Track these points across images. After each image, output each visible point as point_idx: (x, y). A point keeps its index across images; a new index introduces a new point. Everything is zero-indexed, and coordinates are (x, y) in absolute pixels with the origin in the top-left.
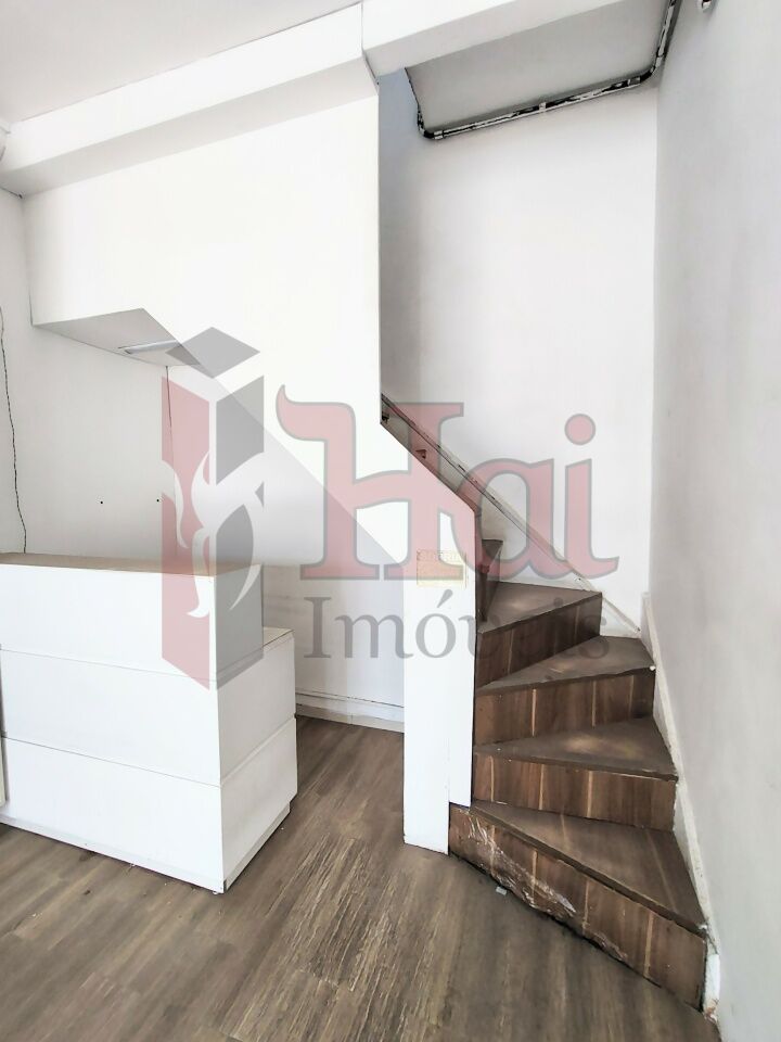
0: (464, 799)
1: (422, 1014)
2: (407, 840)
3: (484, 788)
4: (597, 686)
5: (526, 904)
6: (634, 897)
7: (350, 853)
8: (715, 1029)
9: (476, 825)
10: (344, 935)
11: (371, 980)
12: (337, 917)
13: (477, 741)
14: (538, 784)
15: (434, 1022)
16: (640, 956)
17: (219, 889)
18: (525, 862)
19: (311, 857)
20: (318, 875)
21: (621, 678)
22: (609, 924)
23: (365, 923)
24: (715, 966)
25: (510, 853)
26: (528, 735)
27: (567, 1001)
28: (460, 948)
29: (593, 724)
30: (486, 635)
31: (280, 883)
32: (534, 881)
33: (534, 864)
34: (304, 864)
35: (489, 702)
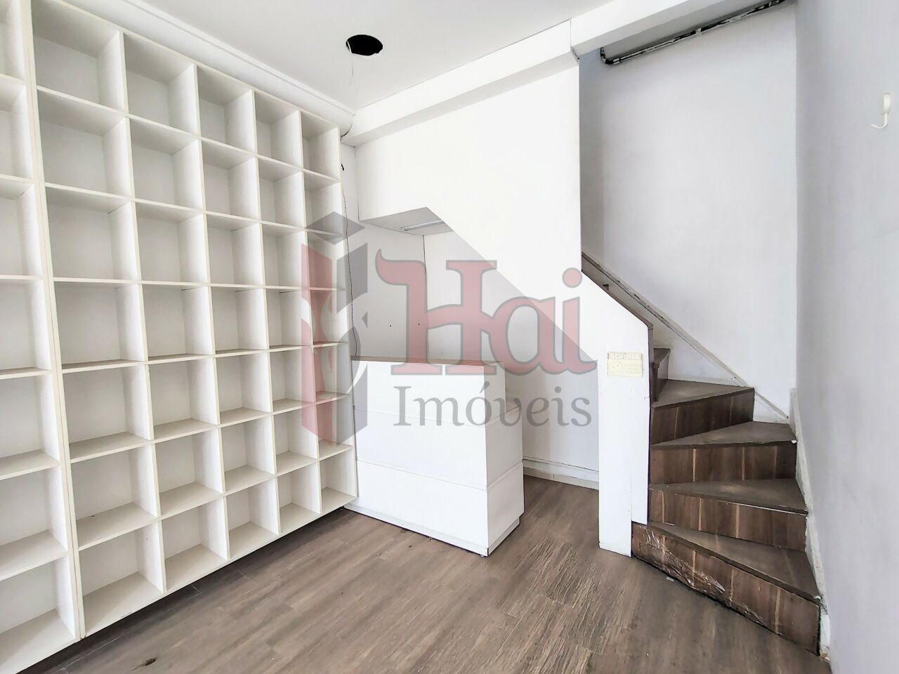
0: (643, 520)
1: (618, 623)
2: (602, 546)
3: (657, 513)
4: (746, 451)
5: (689, 587)
6: (767, 579)
7: (562, 548)
8: (828, 666)
9: (651, 536)
10: (564, 584)
11: (584, 605)
12: (559, 576)
13: (651, 481)
14: (697, 511)
15: (626, 627)
16: (772, 618)
17: (485, 553)
18: (686, 558)
19: (537, 547)
20: (543, 556)
21: (767, 447)
22: (749, 598)
23: (577, 581)
24: (826, 622)
25: (676, 553)
26: (691, 481)
27: (716, 634)
28: (641, 601)
29: (743, 479)
30: (657, 409)
31: (520, 557)
32: (694, 571)
33: (694, 558)
34: (534, 549)
35: (660, 455)
